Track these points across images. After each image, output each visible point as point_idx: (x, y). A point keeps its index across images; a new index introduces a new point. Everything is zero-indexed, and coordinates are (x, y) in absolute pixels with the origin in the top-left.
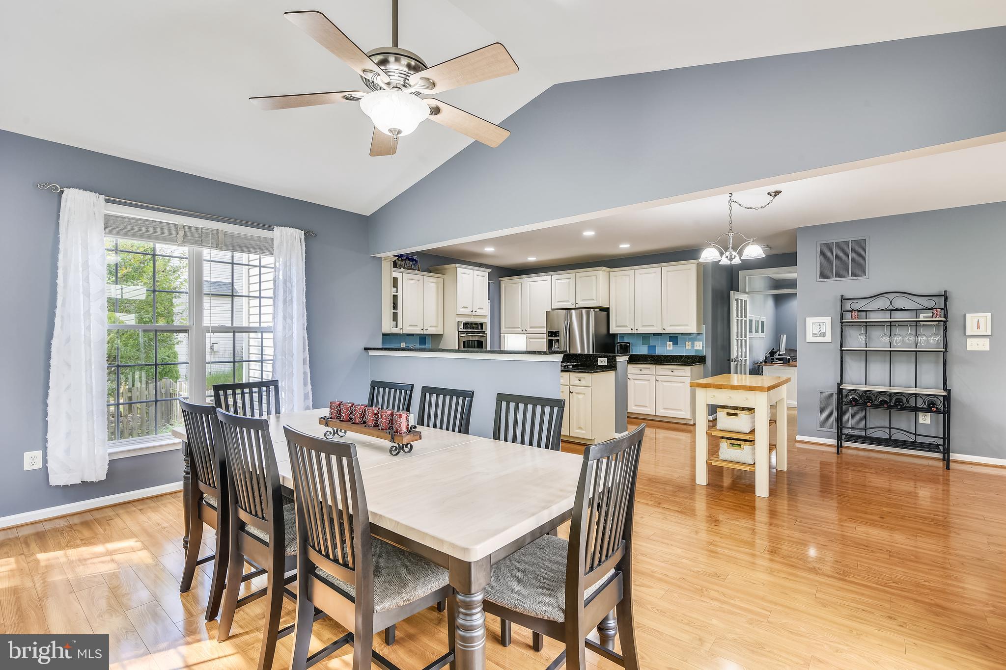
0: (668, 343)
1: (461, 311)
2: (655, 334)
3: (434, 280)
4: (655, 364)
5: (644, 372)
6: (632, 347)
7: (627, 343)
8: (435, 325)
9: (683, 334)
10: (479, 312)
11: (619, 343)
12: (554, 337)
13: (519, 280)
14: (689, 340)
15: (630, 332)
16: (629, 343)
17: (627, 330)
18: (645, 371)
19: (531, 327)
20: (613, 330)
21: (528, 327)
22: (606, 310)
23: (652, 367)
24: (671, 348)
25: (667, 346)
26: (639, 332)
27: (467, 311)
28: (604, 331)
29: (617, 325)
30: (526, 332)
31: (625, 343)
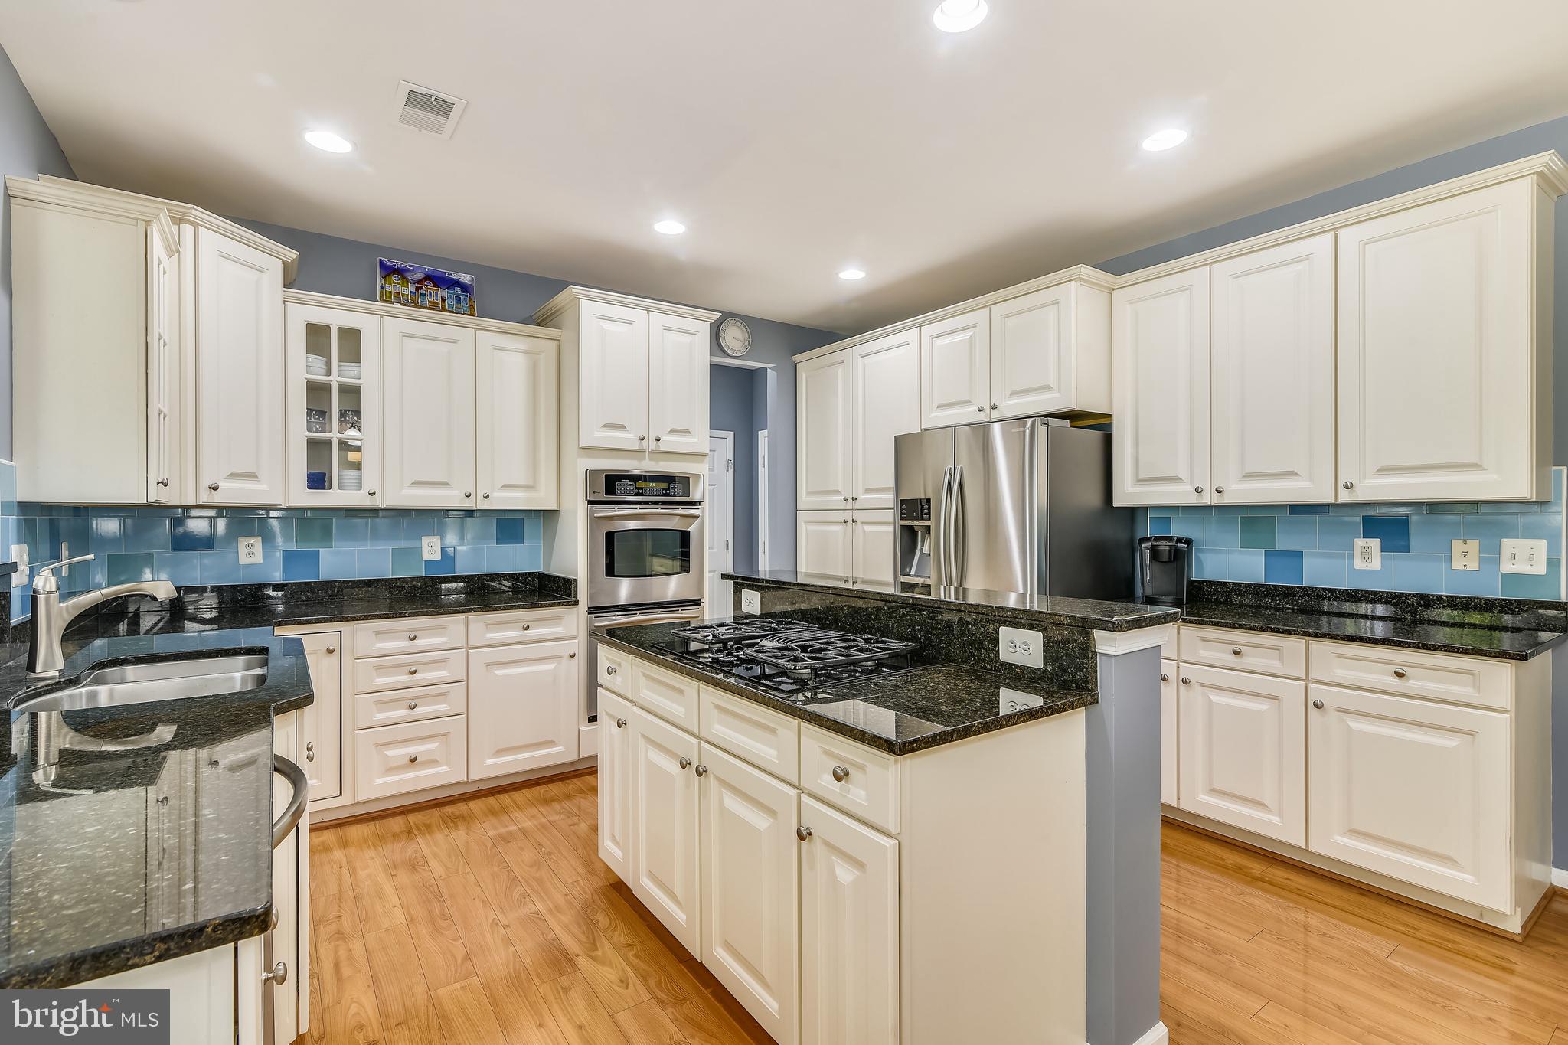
0: (1360, 543)
1: (595, 435)
2: (1296, 509)
3: (521, 344)
4: (1305, 634)
5: (1251, 660)
6: (1201, 555)
7: (1179, 540)
8: (522, 482)
9: (1434, 507)
10: (671, 442)
11: (1148, 539)
12: (917, 519)
13: (837, 356)
14: (1470, 532)
15: (1193, 500)
16: (1188, 542)
17: (1180, 494)
18: (1253, 659)
19: (868, 491)
20: (1126, 493)
21: (861, 490)
22: (1101, 426)
23: (1294, 645)
24: (1376, 563)
25: (1352, 557)
26: (1228, 499)
27: (627, 439)
28: (1090, 496)
29: (1142, 476)
30: (857, 505)
31: (1169, 539)
